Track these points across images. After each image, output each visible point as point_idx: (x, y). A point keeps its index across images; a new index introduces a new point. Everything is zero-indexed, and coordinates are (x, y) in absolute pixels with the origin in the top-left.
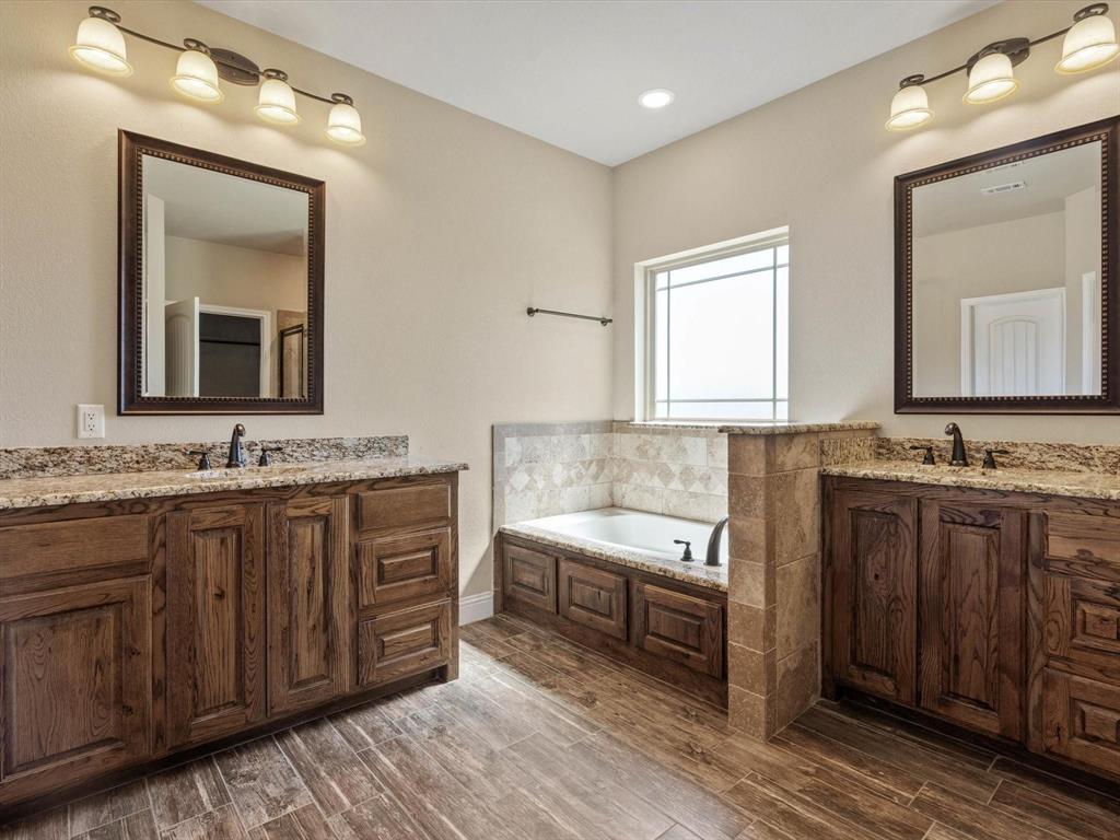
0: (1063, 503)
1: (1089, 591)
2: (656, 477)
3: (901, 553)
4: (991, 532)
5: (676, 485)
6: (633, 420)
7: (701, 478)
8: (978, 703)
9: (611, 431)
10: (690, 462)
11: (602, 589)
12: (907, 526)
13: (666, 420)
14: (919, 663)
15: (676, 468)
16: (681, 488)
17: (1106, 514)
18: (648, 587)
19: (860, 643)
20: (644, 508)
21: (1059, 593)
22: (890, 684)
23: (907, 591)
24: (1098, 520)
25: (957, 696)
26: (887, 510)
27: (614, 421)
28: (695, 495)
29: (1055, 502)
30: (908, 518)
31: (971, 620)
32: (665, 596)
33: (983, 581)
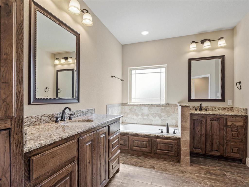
0: (229, 116)
1: (233, 130)
2: (135, 116)
3: (203, 127)
4: (218, 122)
5: (140, 117)
6: (128, 103)
7: (146, 115)
8: (216, 151)
9: (122, 106)
10: (144, 112)
11: (144, 142)
12: (204, 122)
13: (135, 103)
14: (206, 146)
15: (140, 113)
16: (141, 118)
17: (235, 117)
18: (158, 140)
19: (195, 144)
20: (131, 123)
21: (229, 130)
22: (201, 150)
23: (204, 134)
24: (234, 119)
25: (212, 150)
26: (200, 119)
27: (122, 103)
28: (145, 119)
29: (228, 116)
30: (204, 120)
31: (215, 137)
32: (162, 141)
33: (217, 130)
